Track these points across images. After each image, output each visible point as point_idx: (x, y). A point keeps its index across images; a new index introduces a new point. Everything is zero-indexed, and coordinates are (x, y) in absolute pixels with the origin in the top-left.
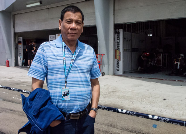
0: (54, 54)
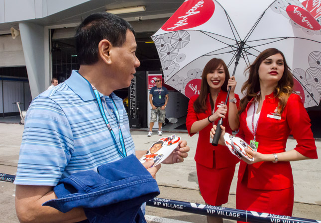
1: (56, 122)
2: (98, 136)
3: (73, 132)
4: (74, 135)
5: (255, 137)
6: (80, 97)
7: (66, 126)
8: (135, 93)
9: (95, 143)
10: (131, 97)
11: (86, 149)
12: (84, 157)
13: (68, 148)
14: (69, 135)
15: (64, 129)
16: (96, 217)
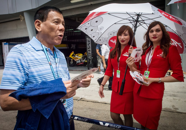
0: (36, 59)
1: (20, 60)
2: (43, 68)
3: (28, 65)
4: (29, 66)
5: (148, 69)
6: (34, 49)
7: (25, 62)
8: (90, 48)
9: (41, 71)
10: (88, 51)
11: (35, 74)
12: (34, 78)
13: (26, 73)
14: (26, 66)
15: (23, 63)
16: (34, 105)
